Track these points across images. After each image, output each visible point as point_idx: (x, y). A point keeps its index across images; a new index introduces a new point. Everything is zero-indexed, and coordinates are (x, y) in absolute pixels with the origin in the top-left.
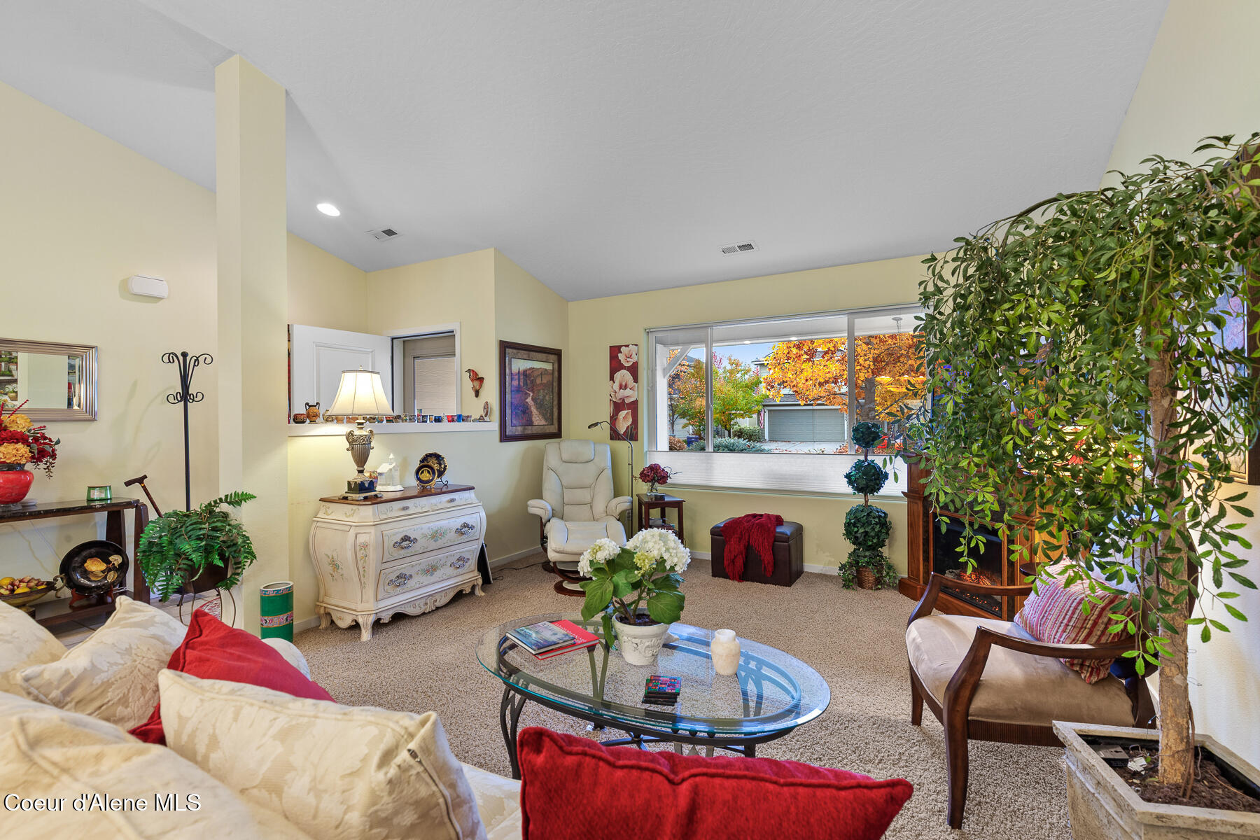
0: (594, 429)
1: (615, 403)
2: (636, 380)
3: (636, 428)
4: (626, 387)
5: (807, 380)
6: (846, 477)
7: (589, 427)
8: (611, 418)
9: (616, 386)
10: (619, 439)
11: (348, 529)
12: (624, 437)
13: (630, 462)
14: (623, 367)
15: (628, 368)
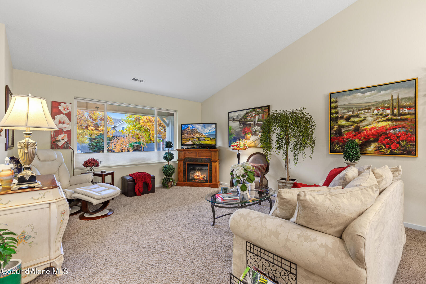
2: (70, 120)
3: (70, 143)
4: (63, 123)
9: (56, 122)
10: (58, 149)
11: (47, 206)
12: (62, 148)
13: (72, 159)
14: (61, 113)
15: (65, 114)
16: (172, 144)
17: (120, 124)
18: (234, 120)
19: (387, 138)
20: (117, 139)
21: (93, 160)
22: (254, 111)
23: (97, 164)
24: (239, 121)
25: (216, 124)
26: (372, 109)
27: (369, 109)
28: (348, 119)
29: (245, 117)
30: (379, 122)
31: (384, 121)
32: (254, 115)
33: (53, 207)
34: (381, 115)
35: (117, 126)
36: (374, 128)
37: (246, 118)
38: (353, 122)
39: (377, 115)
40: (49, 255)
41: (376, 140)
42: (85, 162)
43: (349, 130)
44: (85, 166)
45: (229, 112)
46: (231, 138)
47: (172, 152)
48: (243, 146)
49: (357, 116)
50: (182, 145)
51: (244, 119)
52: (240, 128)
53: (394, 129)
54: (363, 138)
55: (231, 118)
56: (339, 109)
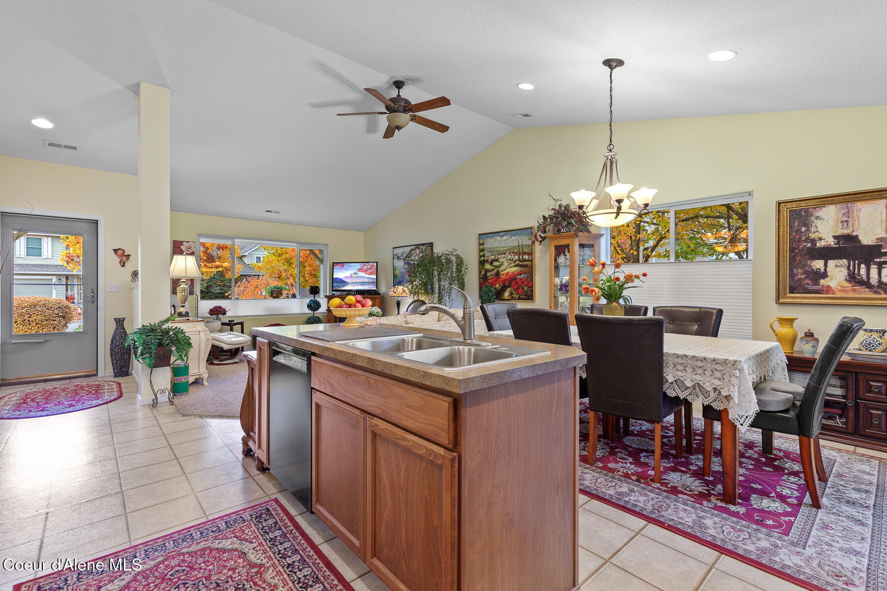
11: (198, 333)
13: (196, 306)
16: (319, 290)
17: (250, 251)
18: (398, 258)
19: (516, 283)
20: (247, 281)
21: (220, 307)
22: (418, 248)
23: (224, 312)
24: (404, 259)
25: (377, 263)
26: (507, 254)
27: (505, 254)
28: (491, 263)
29: (409, 255)
30: (511, 267)
31: (514, 266)
32: (418, 253)
33: (202, 334)
34: (512, 260)
35: (247, 254)
36: (508, 273)
37: (411, 257)
38: (495, 266)
39: (510, 260)
40: (199, 369)
41: (509, 286)
42: (210, 310)
43: (492, 275)
44: (210, 314)
45: (394, 248)
46: (396, 281)
47: (318, 300)
48: (401, 292)
49: (497, 260)
50: (333, 291)
51: (409, 257)
52: (405, 268)
53: (520, 275)
54: (501, 283)
55: (396, 255)
56: (485, 252)
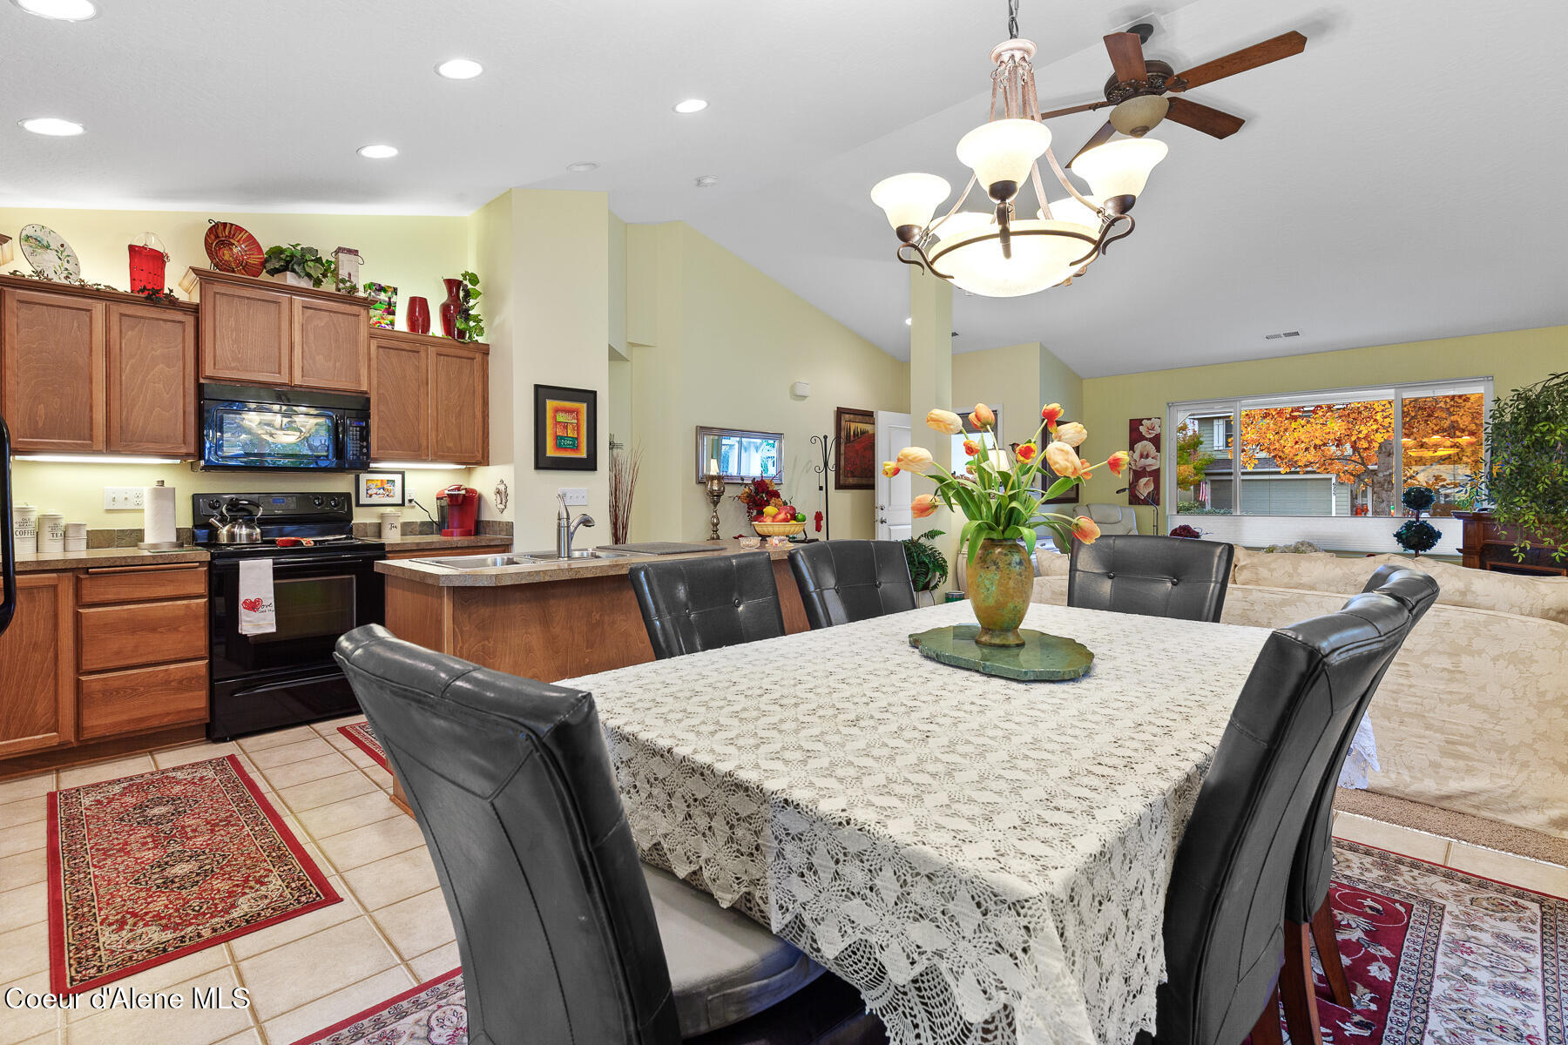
0: (1122, 494)
1: (1134, 471)
2: (1158, 450)
3: (1158, 494)
4: (1147, 457)
5: (1296, 443)
6: (1395, 536)
7: (1117, 492)
8: (1130, 485)
9: (1136, 455)
10: (1139, 504)
12: (1145, 502)
14: (1144, 438)
15: (1150, 439)
21: (1188, 528)
42: (1172, 531)
